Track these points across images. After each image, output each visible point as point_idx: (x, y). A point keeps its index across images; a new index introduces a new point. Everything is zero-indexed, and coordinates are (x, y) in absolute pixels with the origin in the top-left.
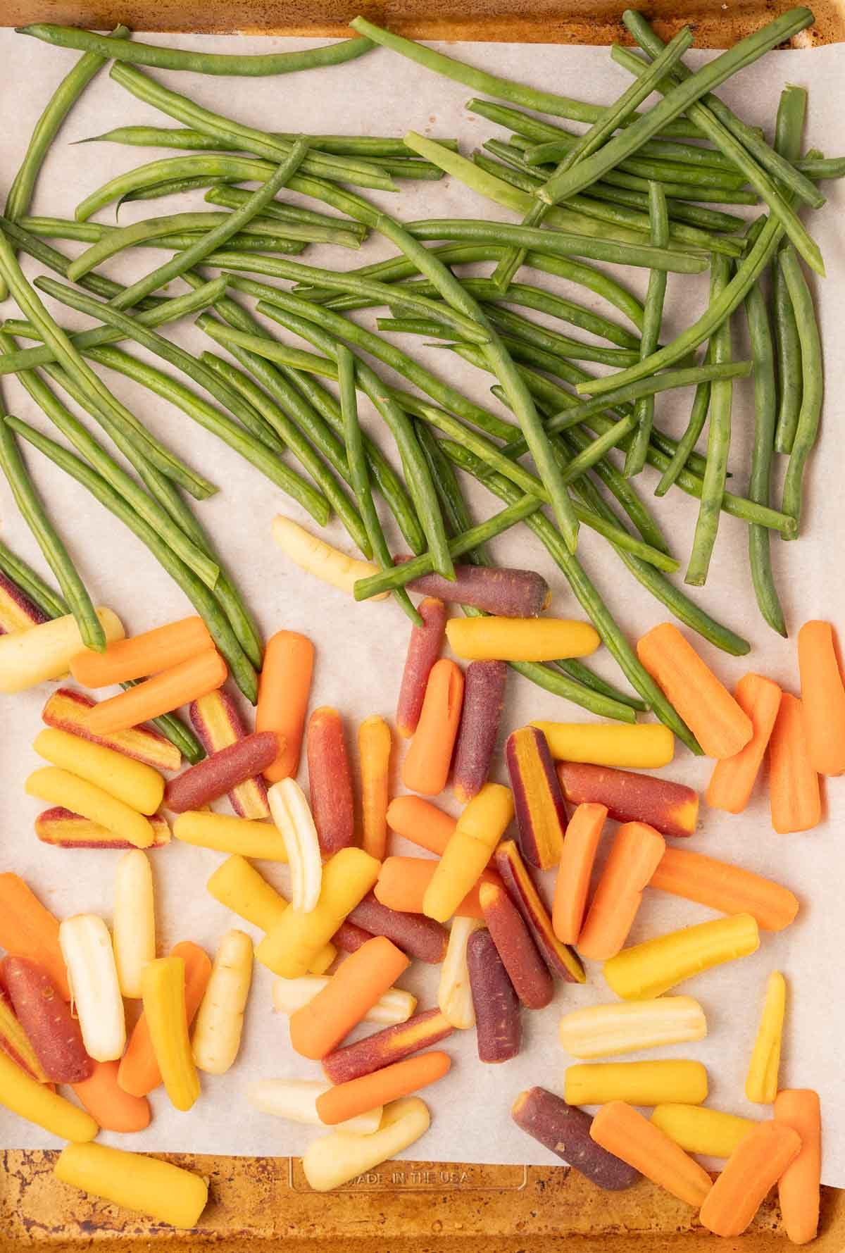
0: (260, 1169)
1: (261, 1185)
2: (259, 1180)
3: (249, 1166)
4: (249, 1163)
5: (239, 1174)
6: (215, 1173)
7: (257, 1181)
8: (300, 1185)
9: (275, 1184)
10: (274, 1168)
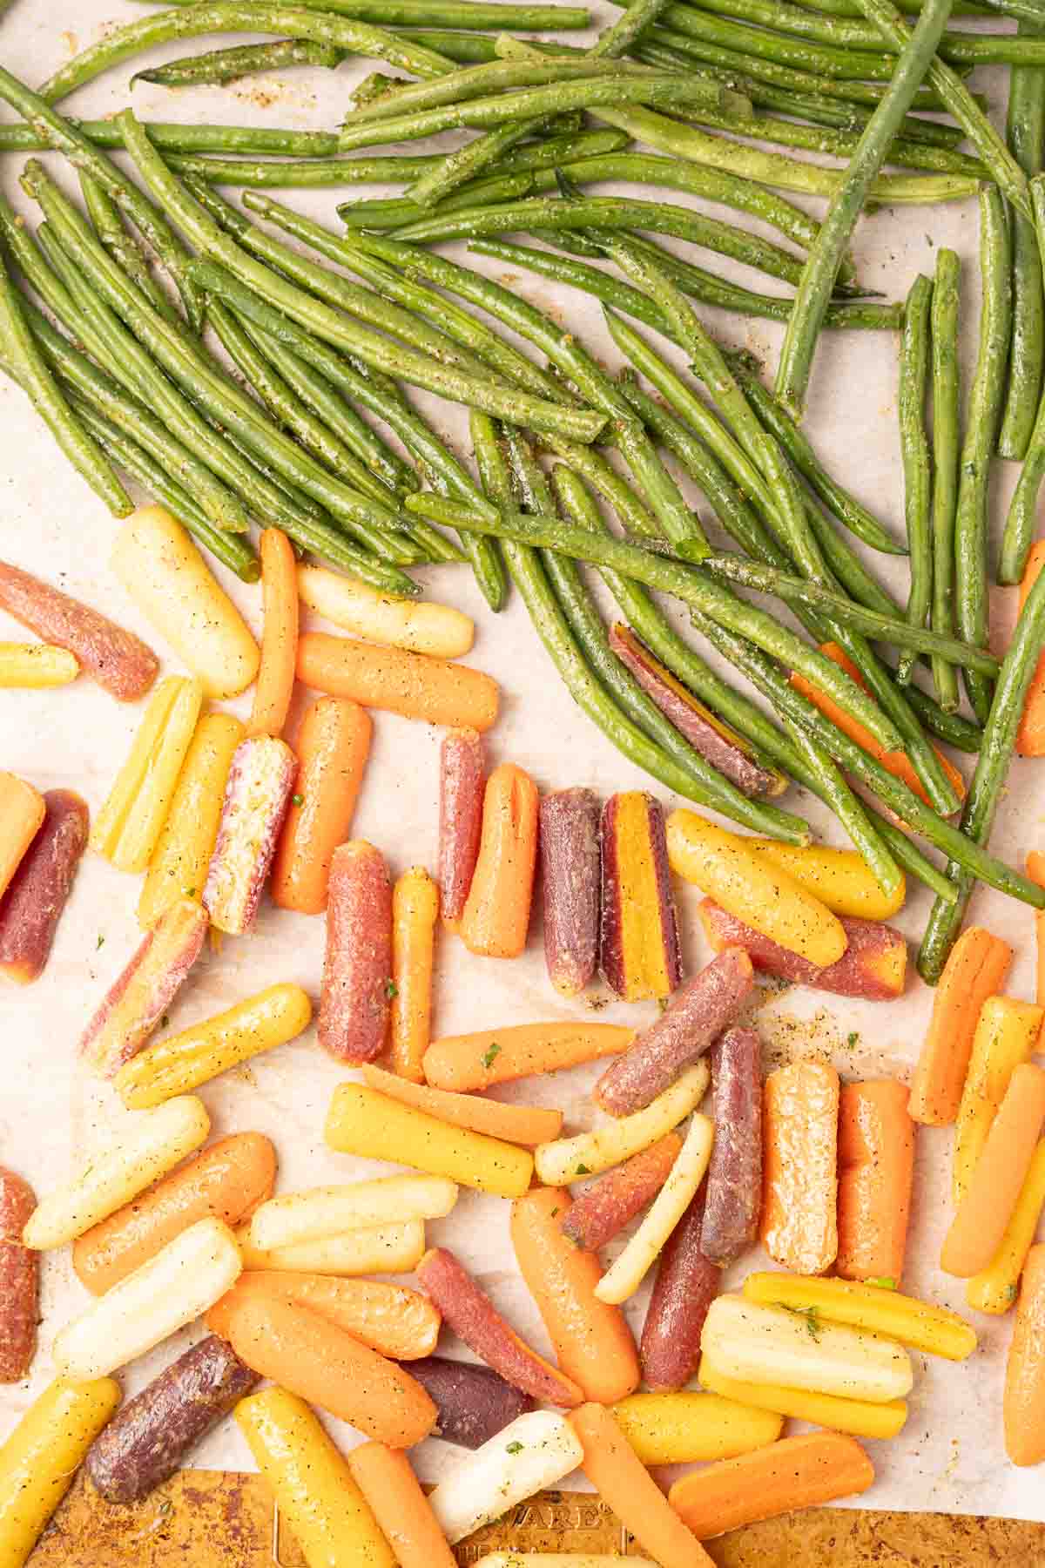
0: (230, 1533)
1: (230, 1557)
2: (229, 1550)
3: (215, 1527)
4: (214, 1522)
5: (199, 1539)
6: (163, 1537)
7: (225, 1551)
8: (289, 1559)
9: (251, 1556)
10: (251, 1530)
